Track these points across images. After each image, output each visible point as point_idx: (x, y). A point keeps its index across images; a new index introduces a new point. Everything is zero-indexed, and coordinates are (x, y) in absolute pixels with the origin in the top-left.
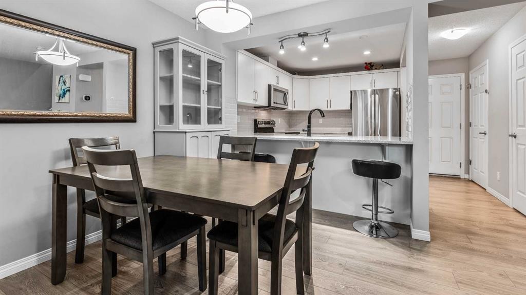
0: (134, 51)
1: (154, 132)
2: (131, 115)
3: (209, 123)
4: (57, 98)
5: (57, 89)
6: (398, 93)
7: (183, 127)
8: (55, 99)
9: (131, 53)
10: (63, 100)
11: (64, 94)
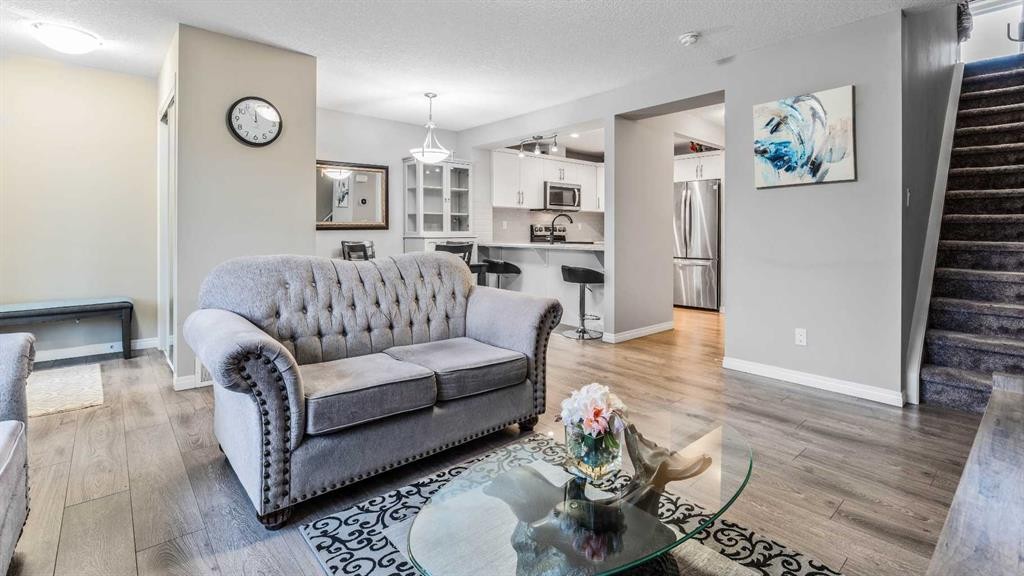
0: (386, 169)
1: (404, 239)
2: (383, 224)
3: (453, 229)
4: (337, 202)
5: (337, 194)
6: (716, 187)
7: (423, 233)
8: (336, 202)
9: (384, 171)
10: (342, 204)
11: (344, 197)
